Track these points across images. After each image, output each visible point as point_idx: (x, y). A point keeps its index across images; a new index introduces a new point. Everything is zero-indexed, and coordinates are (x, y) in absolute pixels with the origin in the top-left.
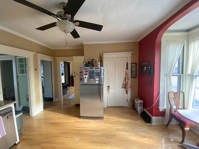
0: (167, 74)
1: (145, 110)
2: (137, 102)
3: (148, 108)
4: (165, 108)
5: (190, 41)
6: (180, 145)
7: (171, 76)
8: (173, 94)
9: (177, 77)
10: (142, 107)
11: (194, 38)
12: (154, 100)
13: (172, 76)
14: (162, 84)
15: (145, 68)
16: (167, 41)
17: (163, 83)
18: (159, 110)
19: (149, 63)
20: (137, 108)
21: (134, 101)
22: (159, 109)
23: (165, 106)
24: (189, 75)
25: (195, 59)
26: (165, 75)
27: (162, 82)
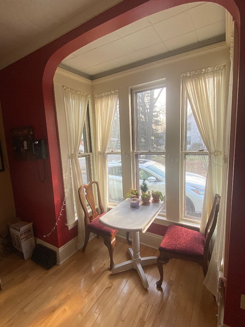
0: (72, 155)
1: (39, 241)
2: (17, 232)
3: (46, 235)
4: (76, 219)
5: (96, 97)
6: (111, 273)
7: (77, 157)
8: (85, 189)
9: (84, 158)
10: (32, 239)
11: (100, 93)
12: (57, 213)
13: (79, 157)
14: (66, 176)
15: (25, 143)
16: (63, 86)
17: (67, 174)
18: (68, 229)
19: (33, 131)
20: (20, 246)
21: (9, 232)
22: (67, 227)
23: (76, 214)
24: (100, 153)
25: (105, 128)
26: (69, 158)
27: (66, 172)
